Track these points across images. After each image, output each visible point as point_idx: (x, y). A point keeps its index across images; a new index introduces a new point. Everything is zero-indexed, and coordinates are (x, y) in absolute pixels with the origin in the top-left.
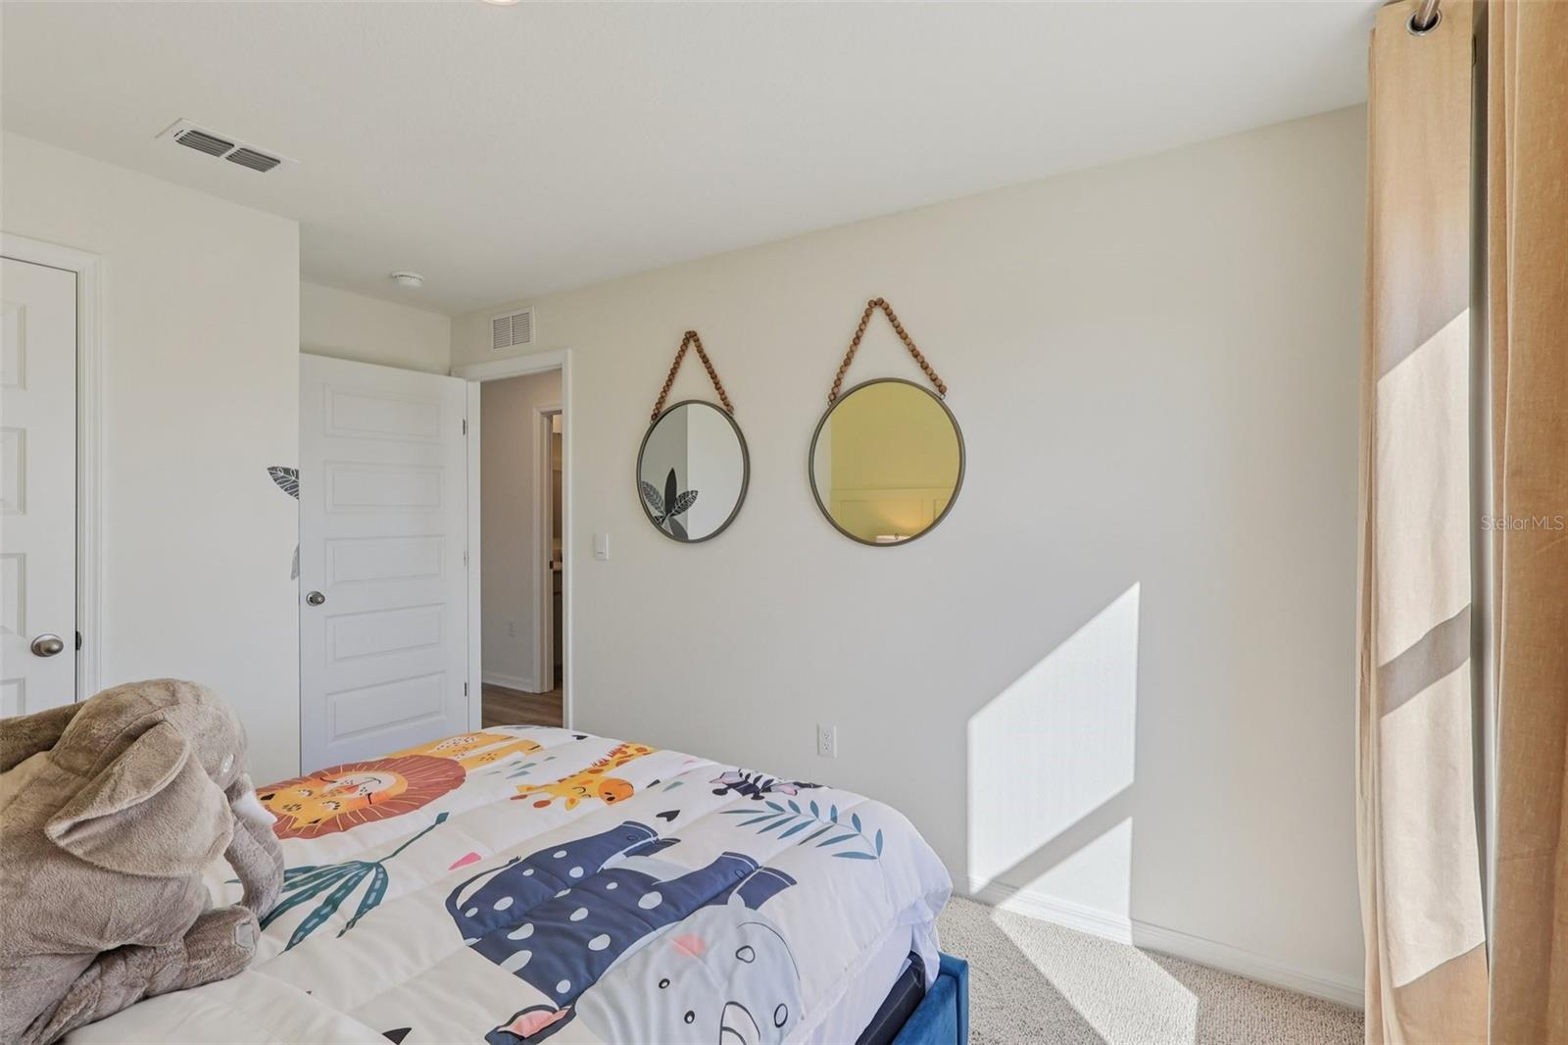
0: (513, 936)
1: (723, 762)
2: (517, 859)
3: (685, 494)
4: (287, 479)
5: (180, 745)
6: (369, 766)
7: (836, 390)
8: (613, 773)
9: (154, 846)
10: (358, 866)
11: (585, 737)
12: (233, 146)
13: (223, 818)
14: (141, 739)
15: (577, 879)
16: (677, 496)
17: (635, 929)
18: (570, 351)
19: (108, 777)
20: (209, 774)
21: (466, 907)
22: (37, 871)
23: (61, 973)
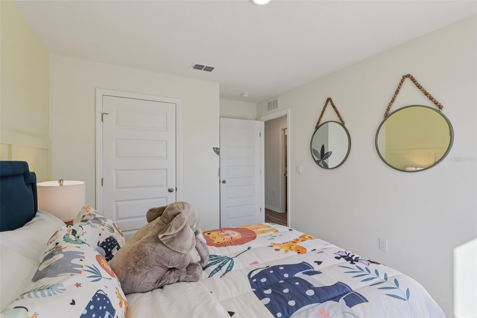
0: (266, 292)
1: (339, 247)
2: (269, 266)
3: (328, 153)
4: (217, 151)
5: (185, 219)
6: (232, 229)
7: (387, 112)
8: (300, 244)
9: (179, 244)
10: (227, 258)
11: (292, 230)
12: (204, 66)
13: (193, 240)
14: (176, 217)
15: (287, 278)
16: (325, 153)
17: (304, 302)
18: (289, 110)
19: (170, 225)
20: (191, 228)
21: (253, 278)
22: (157, 245)
23: (161, 271)
